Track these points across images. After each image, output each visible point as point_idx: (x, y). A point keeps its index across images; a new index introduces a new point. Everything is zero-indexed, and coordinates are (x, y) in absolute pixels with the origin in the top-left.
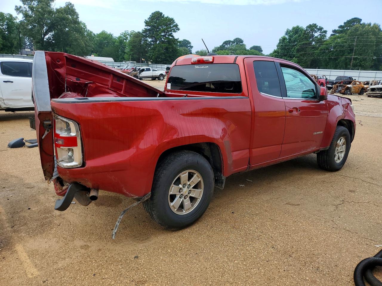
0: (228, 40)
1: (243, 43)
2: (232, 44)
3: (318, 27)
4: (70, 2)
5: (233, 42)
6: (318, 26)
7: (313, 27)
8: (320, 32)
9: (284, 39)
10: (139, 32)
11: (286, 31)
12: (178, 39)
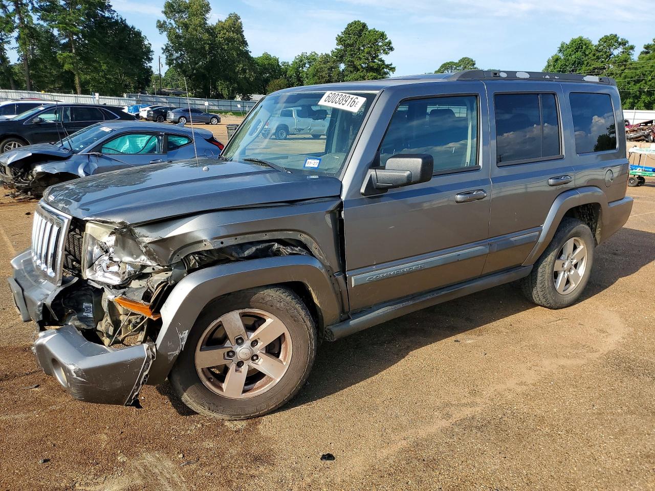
0: (449, 61)
1: (475, 66)
2: (455, 68)
4: (236, 13)
5: (457, 65)
6: (619, 38)
7: (611, 41)
8: (623, 49)
9: (556, 60)
10: (327, 55)
11: (560, 46)
12: (391, 65)
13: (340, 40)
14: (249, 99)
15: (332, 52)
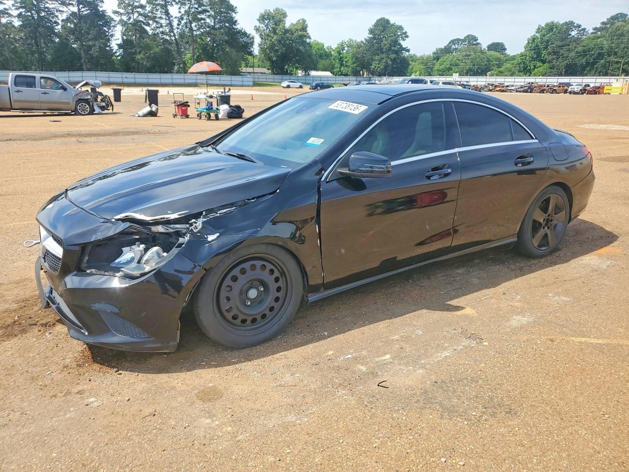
0: (455, 38)
1: (478, 41)
2: (461, 43)
3: (575, 25)
4: (303, 18)
5: (464, 40)
6: (574, 23)
7: (570, 25)
8: (578, 31)
9: (534, 39)
10: (362, 42)
11: (537, 28)
12: (407, 47)
13: (371, 31)
14: (309, 75)
15: (365, 39)
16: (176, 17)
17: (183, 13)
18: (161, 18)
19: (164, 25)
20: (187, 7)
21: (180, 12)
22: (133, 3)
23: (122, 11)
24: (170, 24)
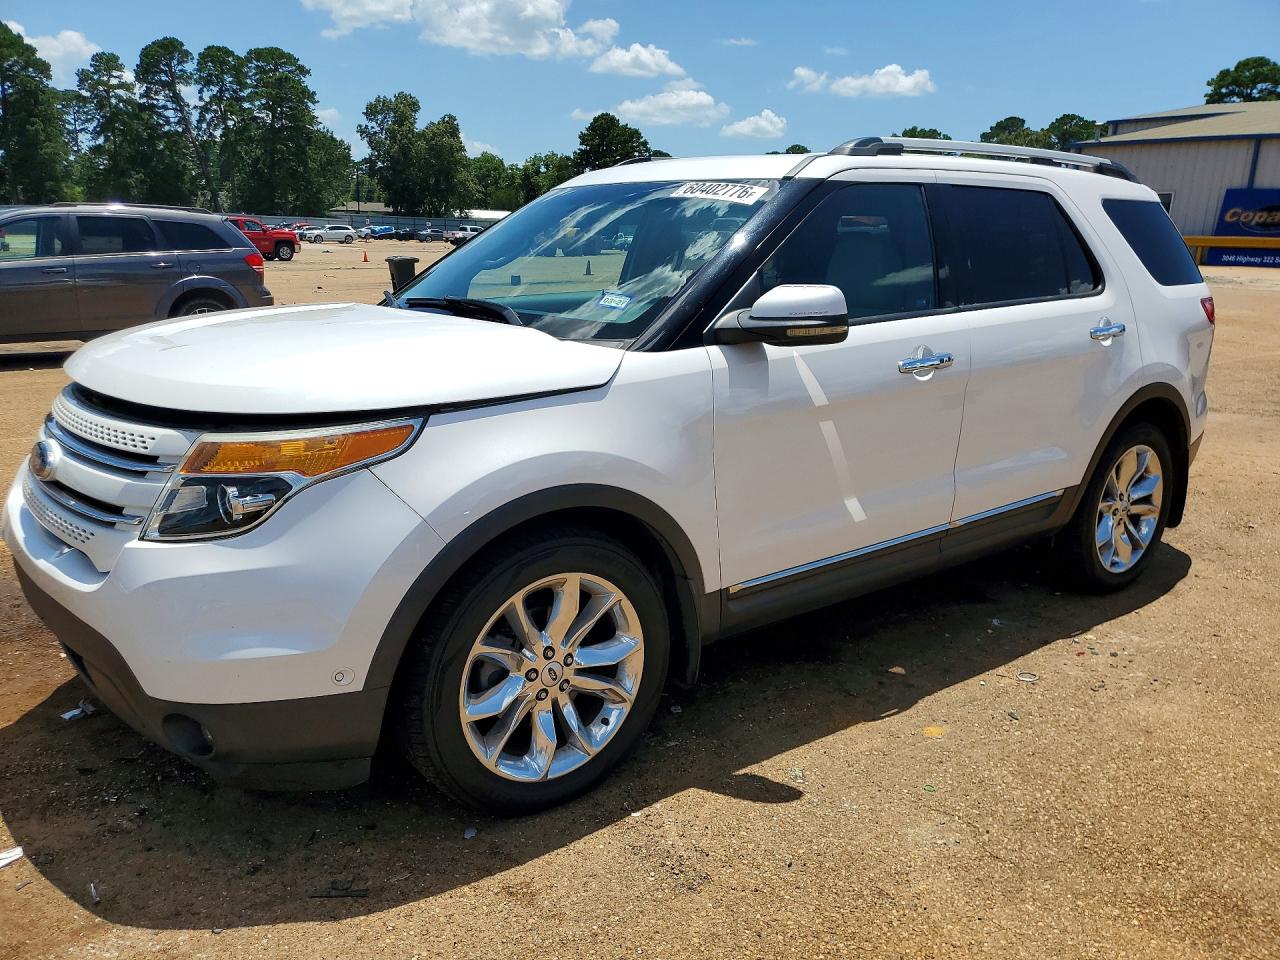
13: (583, 139)
14: (467, 216)
15: (574, 154)
16: (195, 107)
17: (207, 100)
18: (165, 108)
19: (172, 120)
20: (215, 89)
21: (201, 99)
22: (109, 80)
23: (86, 94)
24: (184, 120)
